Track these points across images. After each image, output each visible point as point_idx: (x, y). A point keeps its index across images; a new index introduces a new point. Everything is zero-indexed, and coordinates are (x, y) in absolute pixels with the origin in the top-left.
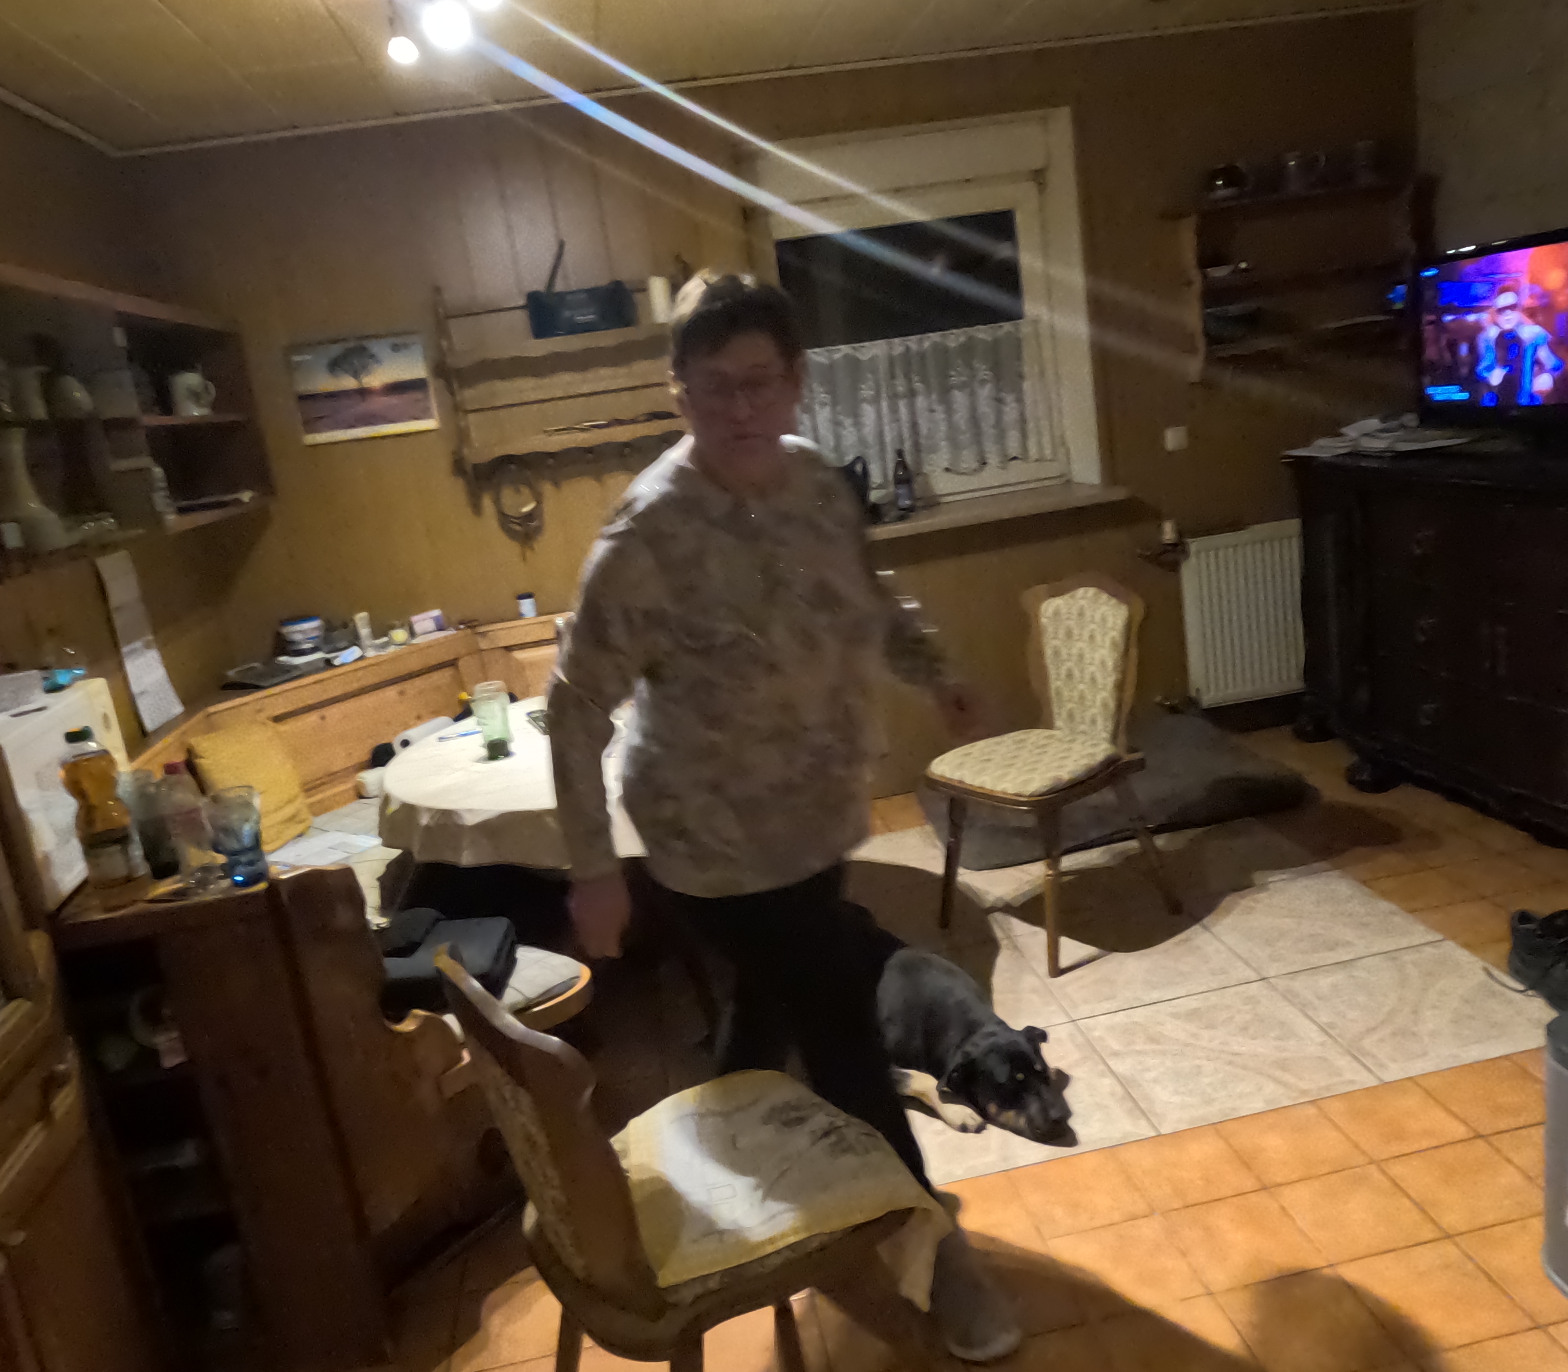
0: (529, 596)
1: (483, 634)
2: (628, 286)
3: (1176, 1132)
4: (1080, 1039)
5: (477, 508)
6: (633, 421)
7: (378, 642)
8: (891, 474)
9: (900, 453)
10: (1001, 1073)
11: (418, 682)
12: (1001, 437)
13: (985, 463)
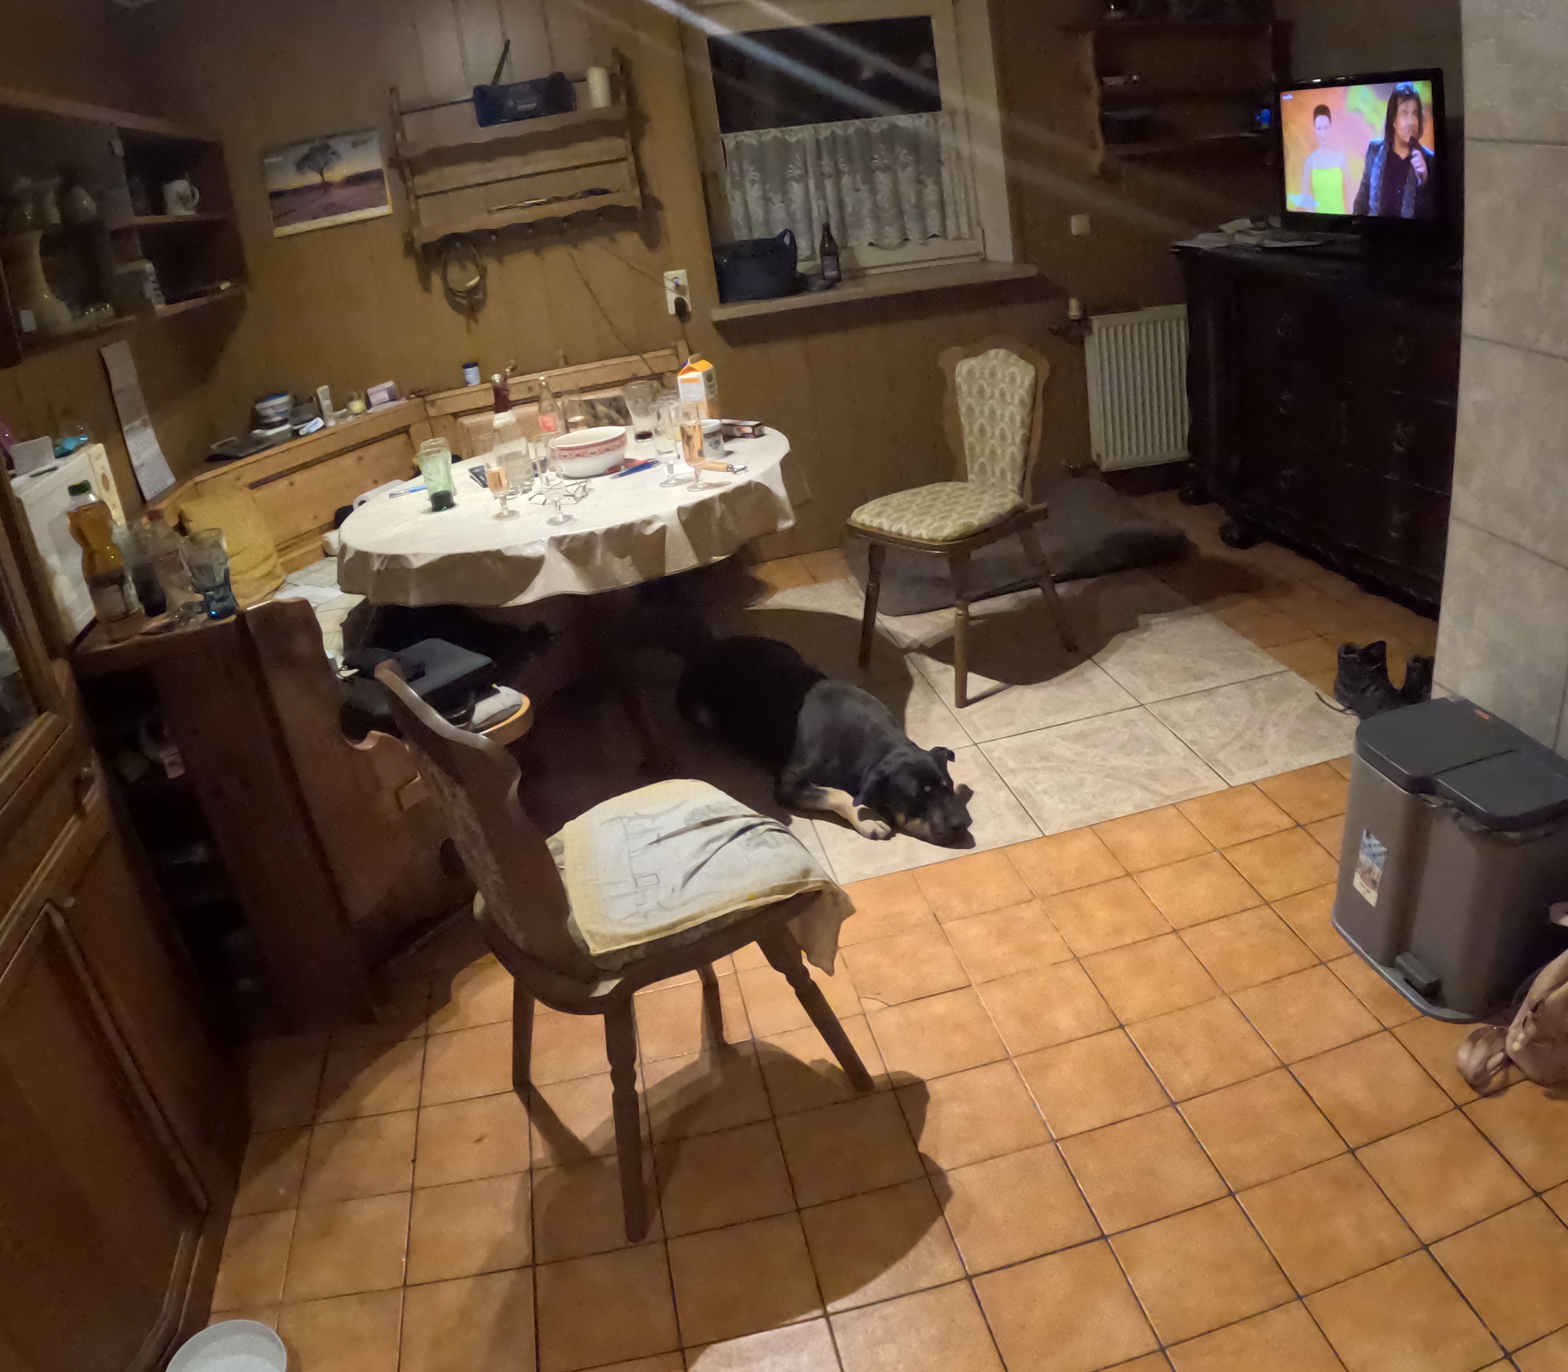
0: (475, 365)
1: (432, 403)
2: (567, 77)
3: (1059, 833)
4: (982, 760)
5: (426, 286)
6: (571, 198)
7: (339, 413)
8: (817, 245)
9: (826, 228)
10: (911, 787)
11: (374, 449)
12: (921, 216)
13: (906, 240)
